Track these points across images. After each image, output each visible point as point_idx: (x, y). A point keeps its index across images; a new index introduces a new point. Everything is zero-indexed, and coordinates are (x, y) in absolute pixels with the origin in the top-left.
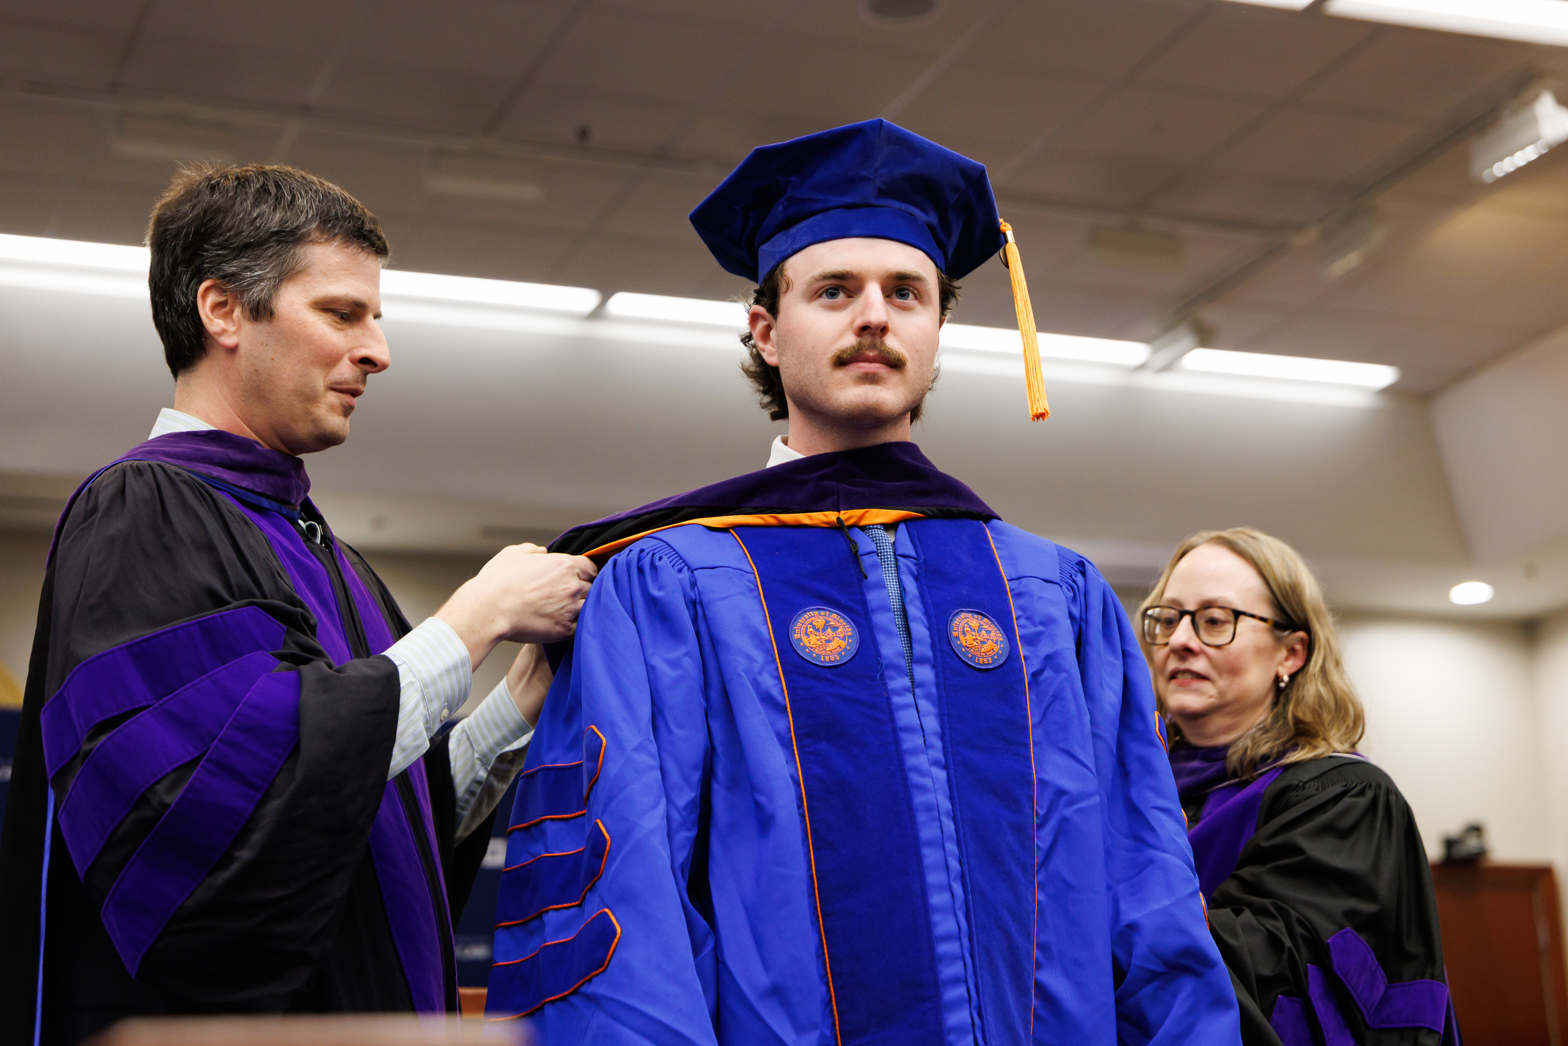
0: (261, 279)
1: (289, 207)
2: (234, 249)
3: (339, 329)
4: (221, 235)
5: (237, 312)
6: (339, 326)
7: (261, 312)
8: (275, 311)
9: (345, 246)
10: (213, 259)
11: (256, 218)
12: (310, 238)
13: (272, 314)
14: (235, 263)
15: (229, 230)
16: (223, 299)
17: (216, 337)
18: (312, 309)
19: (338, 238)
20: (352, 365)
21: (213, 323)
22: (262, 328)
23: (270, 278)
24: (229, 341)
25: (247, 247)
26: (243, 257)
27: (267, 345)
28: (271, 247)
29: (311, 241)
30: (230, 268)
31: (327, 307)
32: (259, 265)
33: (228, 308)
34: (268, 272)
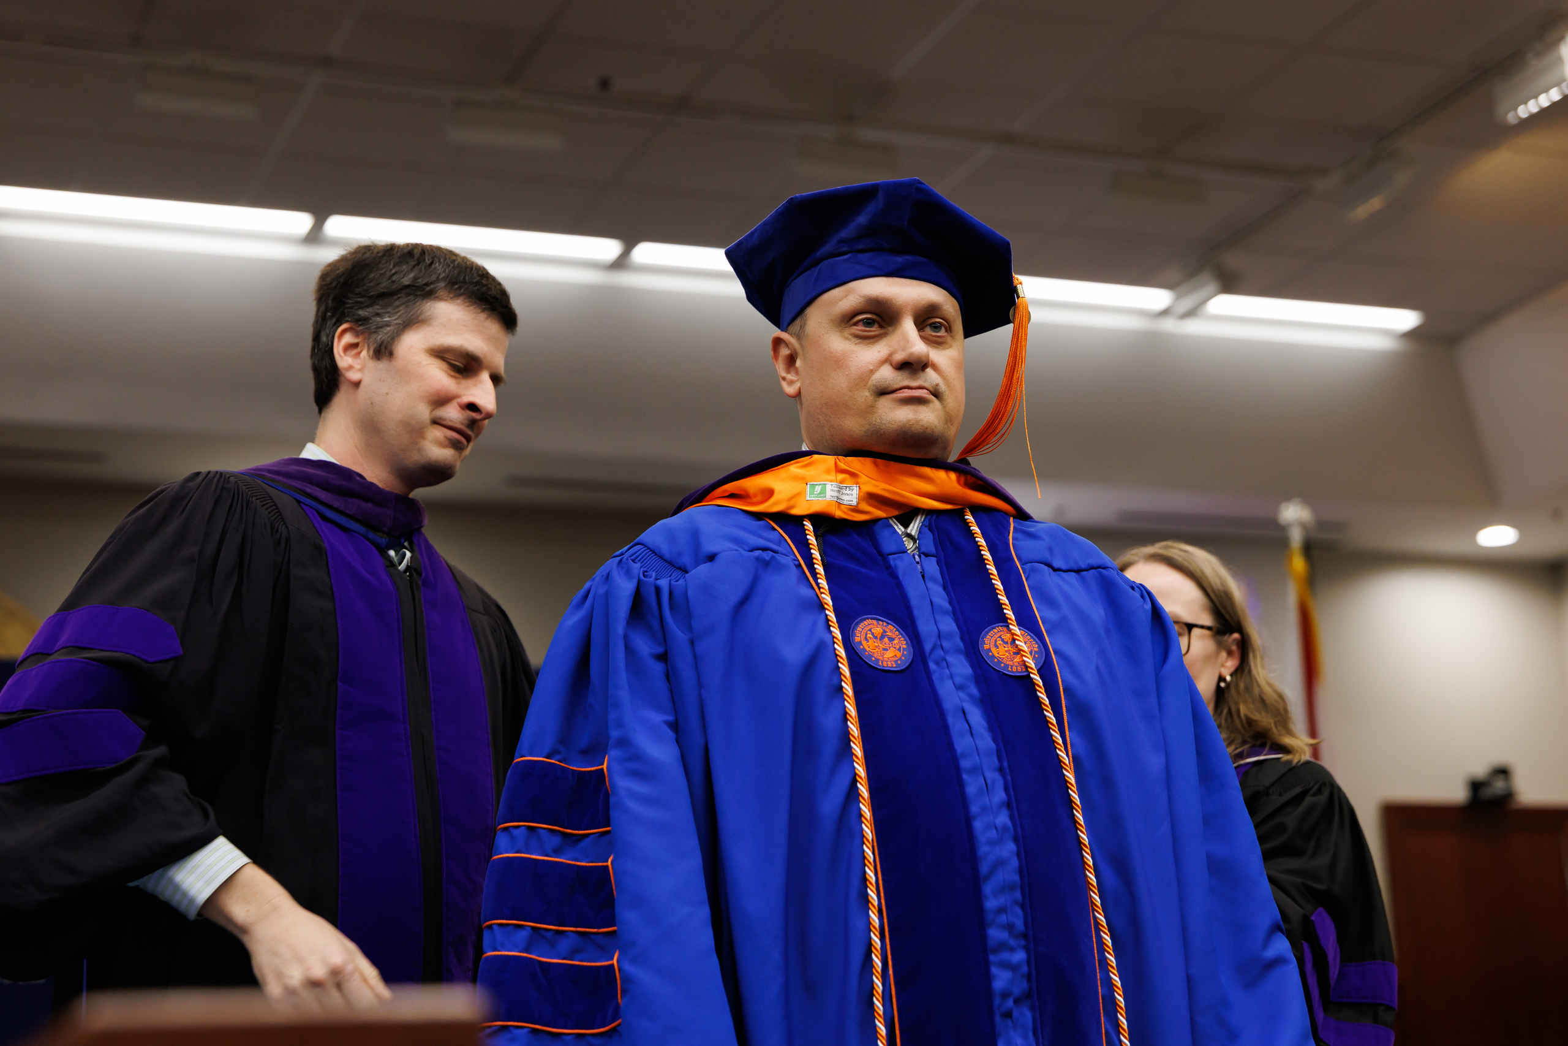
0: (388, 325)
1: (425, 268)
2: (371, 297)
3: (452, 376)
4: (363, 285)
5: (364, 353)
6: (452, 373)
7: (383, 352)
8: (395, 353)
9: (466, 304)
10: (352, 305)
11: (394, 274)
12: (437, 295)
13: (391, 355)
14: (370, 310)
15: (370, 282)
16: (355, 340)
17: (344, 372)
18: (428, 355)
19: (462, 298)
20: (459, 409)
21: (343, 360)
22: (383, 365)
23: (396, 324)
24: (353, 376)
25: (382, 295)
26: (377, 304)
27: (384, 381)
28: (401, 297)
29: (437, 297)
30: (362, 313)
31: (440, 354)
32: (389, 312)
33: (359, 349)
34: (395, 320)
